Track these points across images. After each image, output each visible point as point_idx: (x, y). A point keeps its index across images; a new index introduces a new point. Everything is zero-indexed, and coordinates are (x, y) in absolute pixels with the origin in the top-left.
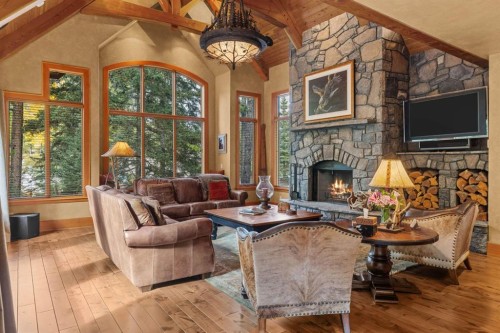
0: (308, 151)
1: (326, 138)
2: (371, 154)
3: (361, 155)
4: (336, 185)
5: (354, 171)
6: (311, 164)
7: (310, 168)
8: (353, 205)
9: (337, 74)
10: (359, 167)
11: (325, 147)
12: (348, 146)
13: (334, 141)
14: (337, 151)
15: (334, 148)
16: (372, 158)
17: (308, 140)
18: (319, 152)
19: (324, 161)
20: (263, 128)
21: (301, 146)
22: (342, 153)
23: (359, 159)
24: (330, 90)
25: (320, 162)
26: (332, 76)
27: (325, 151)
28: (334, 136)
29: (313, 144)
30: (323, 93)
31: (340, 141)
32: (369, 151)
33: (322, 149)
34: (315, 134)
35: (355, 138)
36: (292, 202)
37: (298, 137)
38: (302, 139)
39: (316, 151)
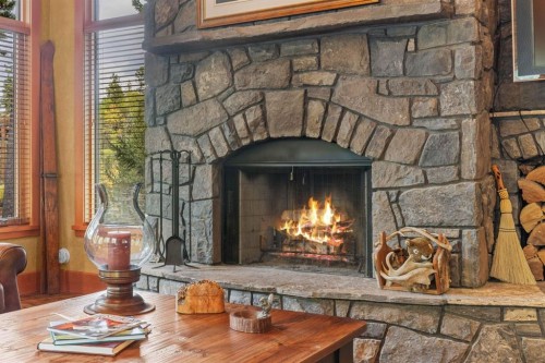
0: (214, 111)
1: (277, 71)
2: (437, 113)
3: (402, 119)
5: (376, 167)
6: (223, 151)
8: (392, 275)
10: (392, 155)
11: (272, 97)
12: (356, 92)
13: (305, 78)
14: (316, 108)
15: (306, 100)
16: (441, 124)
17: (212, 77)
18: (253, 115)
19: (270, 140)
20: (47, 53)
22: (335, 114)
23: (394, 128)
25: (254, 145)
27: (271, 109)
28: (300, 63)
29: (231, 89)
31: (328, 78)
32: (431, 103)
33: (262, 103)
34: (239, 58)
35: (379, 65)
36: (168, 270)
37: (178, 72)
38: (190, 76)
39: (243, 111)
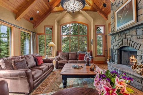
0: (117, 43)
1: (124, 36)
4: (132, 58)
5: (138, 51)
7: (118, 49)
9: (128, 4)
10: (140, 49)
11: (123, 40)
12: (134, 38)
13: (127, 37)
14: (129, 41)
15: (127, 40)
17: (117, 38)
20: (106, 36)
21: (115, 41)
22: (131, 42)
23: (141, 44)
24: (125, 13)
25: (122, 47)
26: (125, 6)
27: (123, 42)
28: (127, 34)
29: (119, 39)
30: (122, 16)
31: (130, 36)
33: (122, 41)
34: (120, 35)
35: (138, 33)
37: (114, 37)
39: (120, 42)
